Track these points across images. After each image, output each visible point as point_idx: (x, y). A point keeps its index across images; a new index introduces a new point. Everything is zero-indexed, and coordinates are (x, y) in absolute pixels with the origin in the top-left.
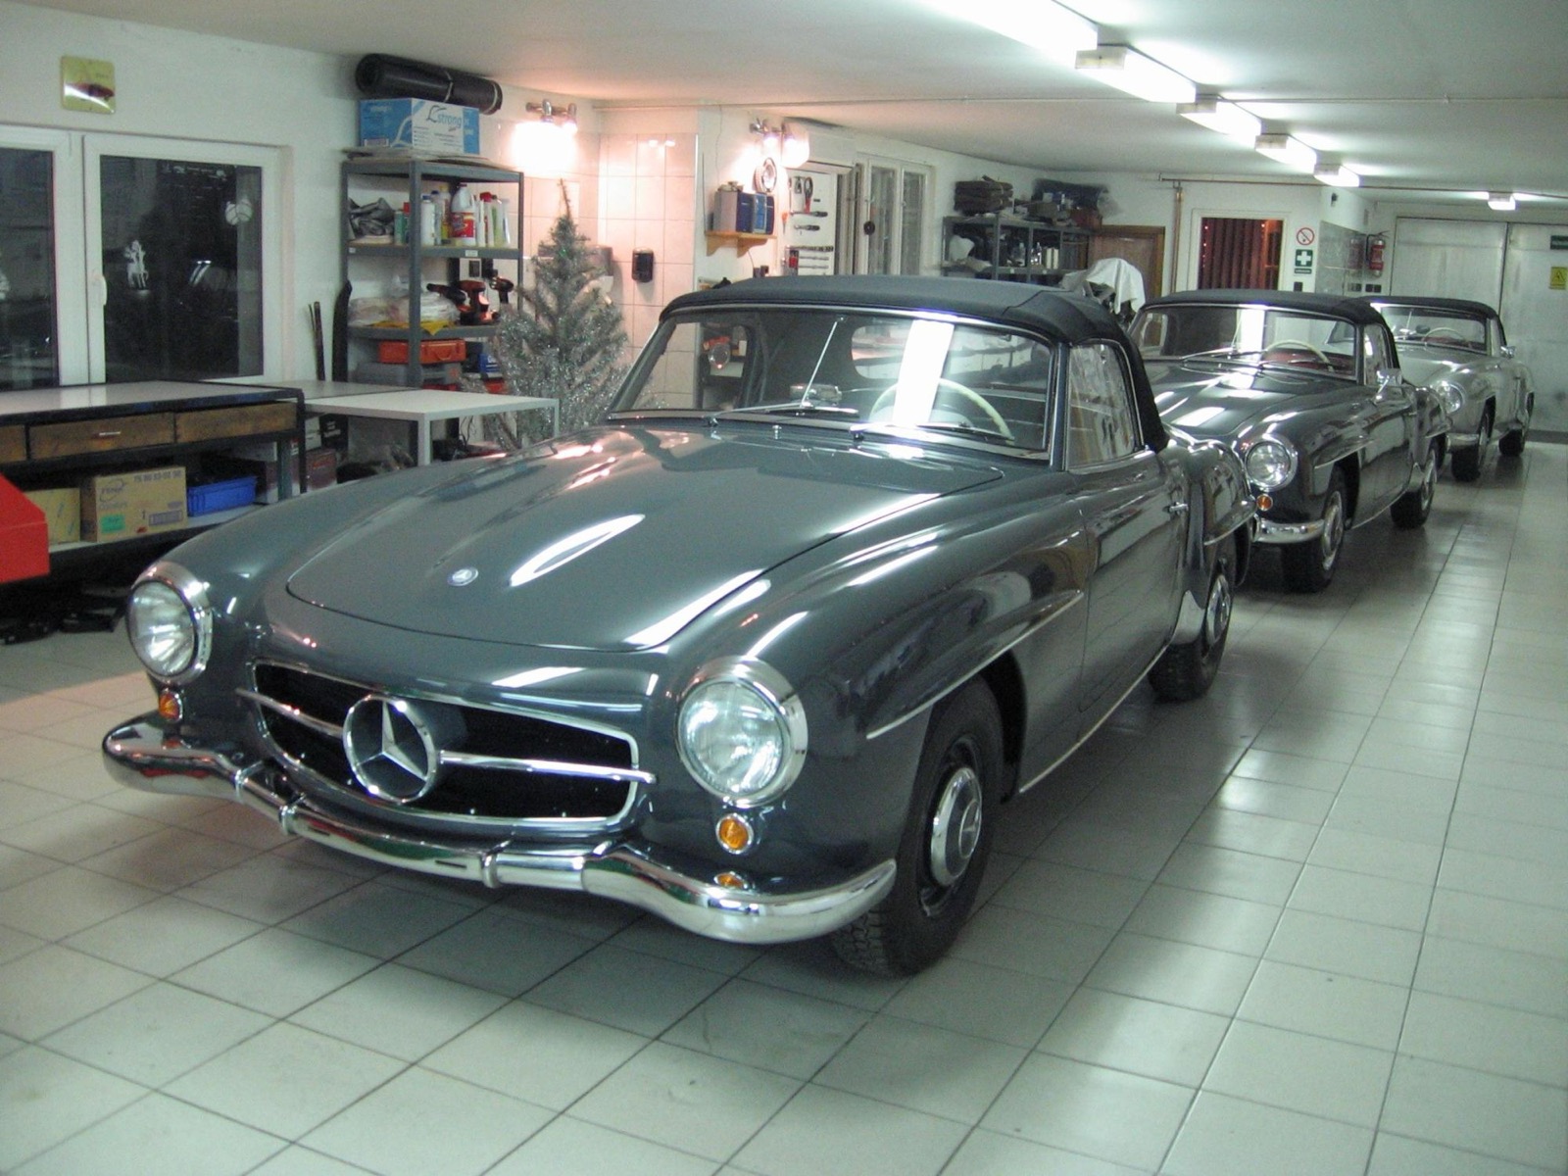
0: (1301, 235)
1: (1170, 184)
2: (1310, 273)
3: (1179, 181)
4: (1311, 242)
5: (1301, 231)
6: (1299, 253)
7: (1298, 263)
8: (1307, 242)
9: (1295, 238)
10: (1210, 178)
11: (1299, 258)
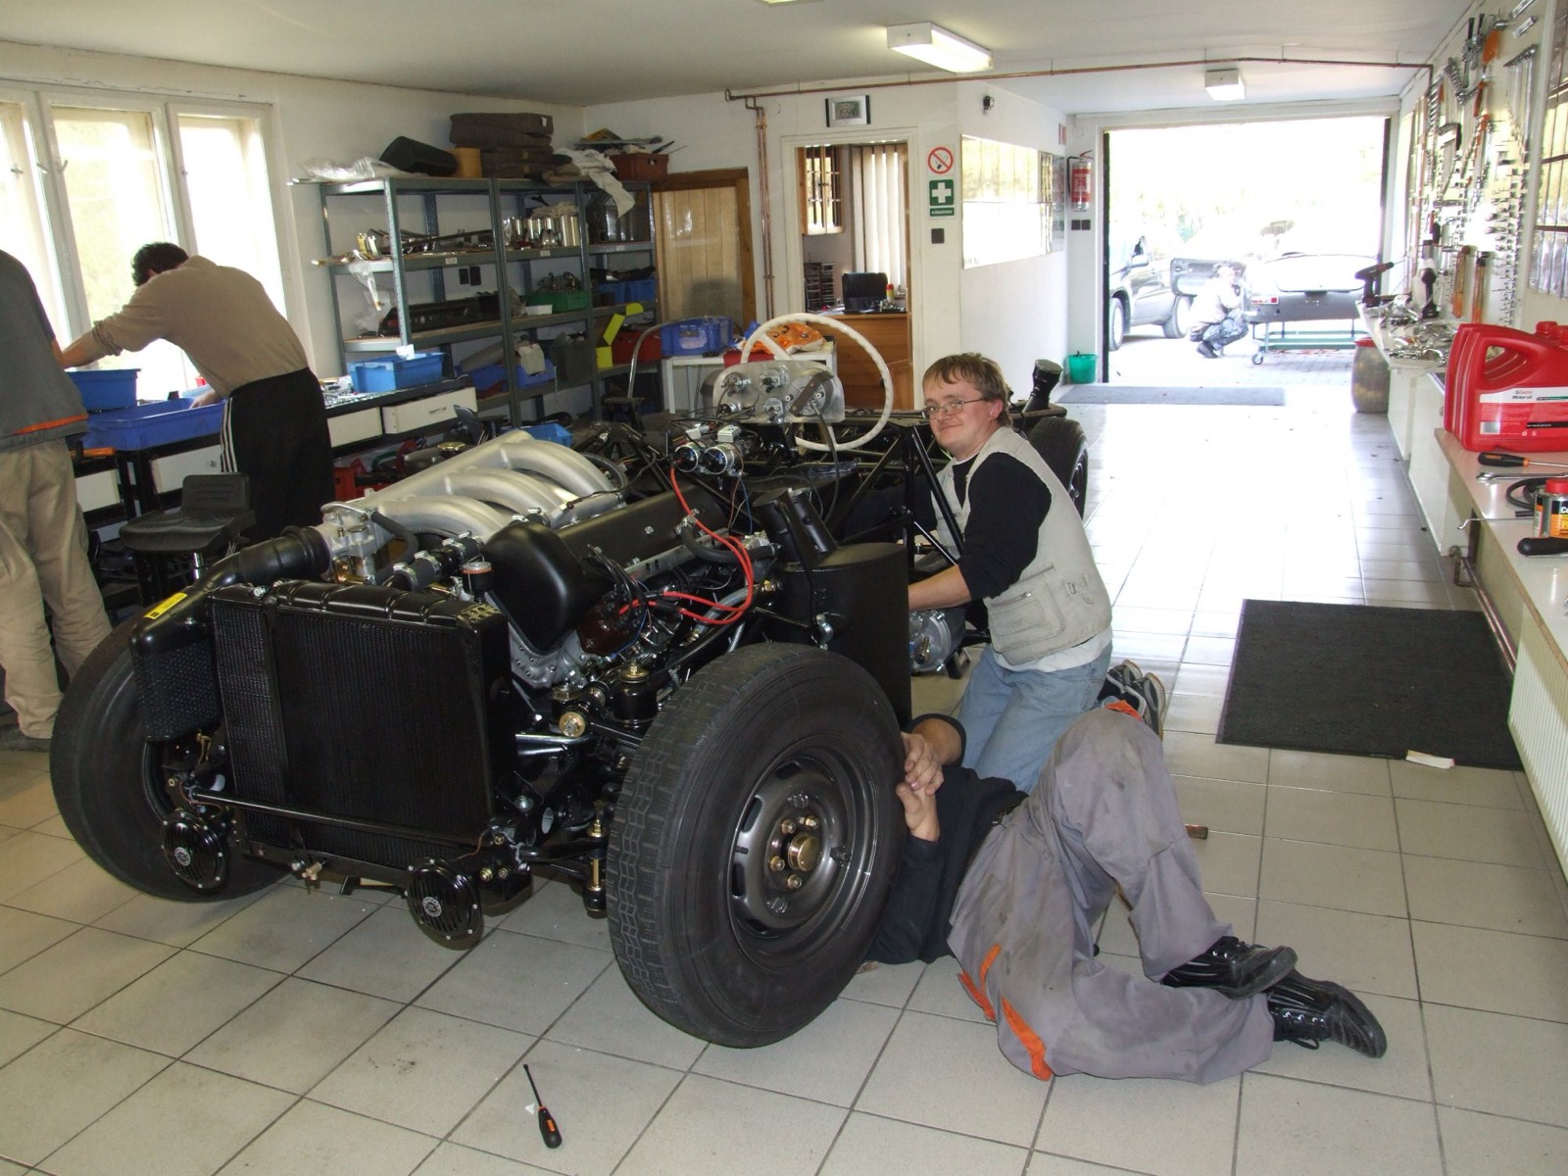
0: (933, 159)
1: (742, 102)
2: (952, 214)
3: (754, 97)
4: (949, 168)
5: (933, 153)
6: (933, 185)
7: (934, 201)
8: (943, 168)
9: (927, 165)
10: (795, 87)
11: (935, 193)
